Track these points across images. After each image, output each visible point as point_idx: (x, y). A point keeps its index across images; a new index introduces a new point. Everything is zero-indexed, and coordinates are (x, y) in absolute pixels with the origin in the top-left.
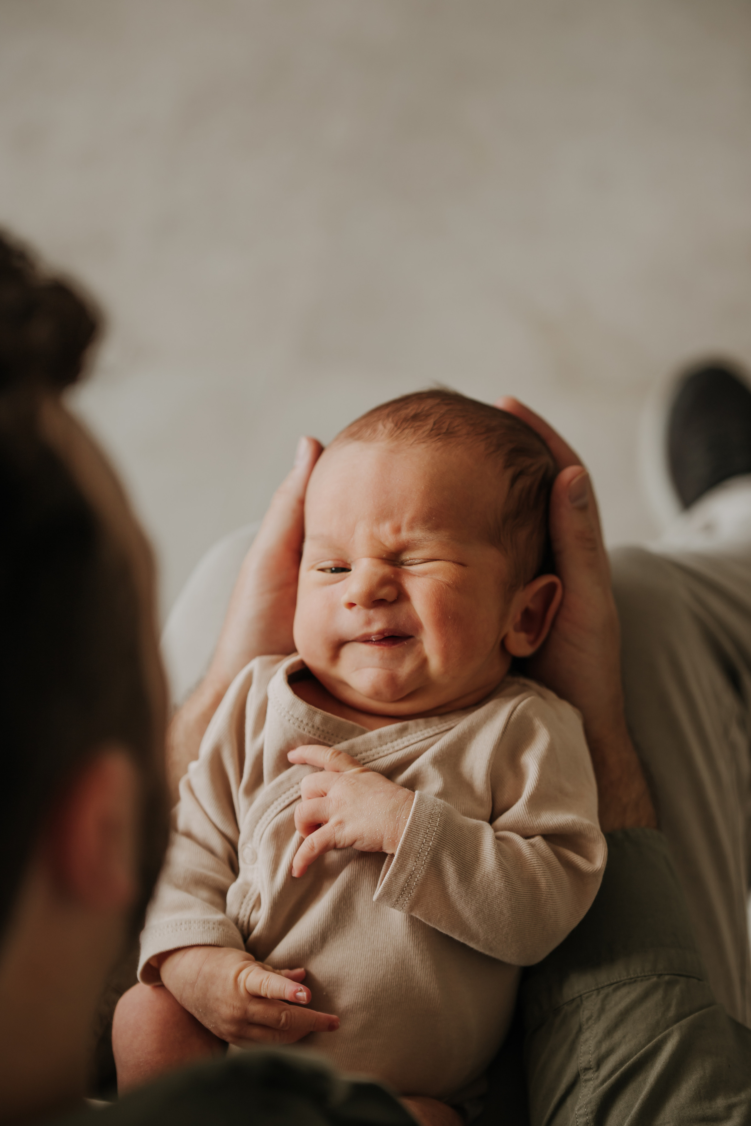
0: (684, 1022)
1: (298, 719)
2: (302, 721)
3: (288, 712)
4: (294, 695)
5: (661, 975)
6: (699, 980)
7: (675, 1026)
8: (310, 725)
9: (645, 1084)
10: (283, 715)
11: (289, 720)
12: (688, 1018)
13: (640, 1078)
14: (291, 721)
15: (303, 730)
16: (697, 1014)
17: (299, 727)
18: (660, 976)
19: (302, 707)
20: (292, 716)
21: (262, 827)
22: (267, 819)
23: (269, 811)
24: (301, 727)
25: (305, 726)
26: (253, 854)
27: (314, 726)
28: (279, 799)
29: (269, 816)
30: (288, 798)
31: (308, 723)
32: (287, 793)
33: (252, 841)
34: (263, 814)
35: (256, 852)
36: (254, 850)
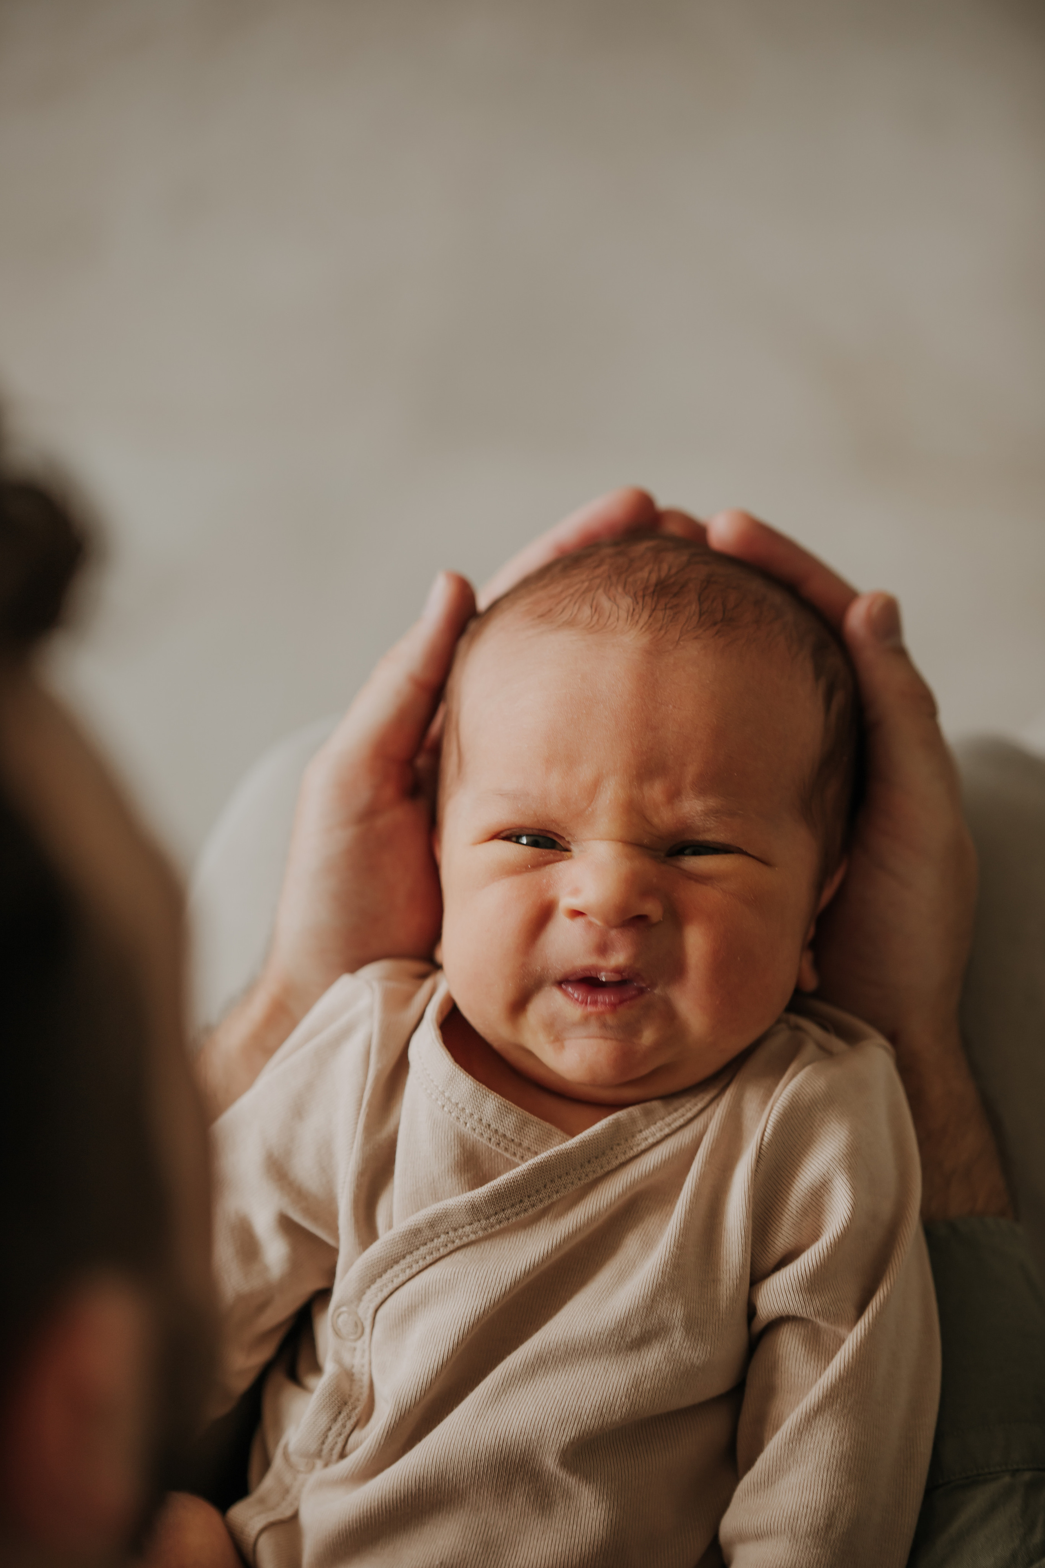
1: (457, 1104)
2: (463, 1109)
3: (443, 1093)
4: (455, 1064)
5: (1018, 1470)
8: (476, 1117)
10: (433, 1097)
11: (443, 1106)
14: (445, 1109)
15: (464, 1125)
17: (458, 1118)
18: (1015, 1472)
19: (465, 1083)
20: (449, 1099)
21: (382, 1291)
22: (392, 1281)
23: (397, 1268)
24: (461, 1119)
25: (467, 1118)
26: (356, 1325)
27: (481, 1120)
28: (415, 1253)
29: (397, 1276)
30: (432, 1253)
31: (473, 1113)
32: (430, 1245)
33: (357, 1306)
34: (385, 1271)
35: (362, 1324)
36: (360, 1319)
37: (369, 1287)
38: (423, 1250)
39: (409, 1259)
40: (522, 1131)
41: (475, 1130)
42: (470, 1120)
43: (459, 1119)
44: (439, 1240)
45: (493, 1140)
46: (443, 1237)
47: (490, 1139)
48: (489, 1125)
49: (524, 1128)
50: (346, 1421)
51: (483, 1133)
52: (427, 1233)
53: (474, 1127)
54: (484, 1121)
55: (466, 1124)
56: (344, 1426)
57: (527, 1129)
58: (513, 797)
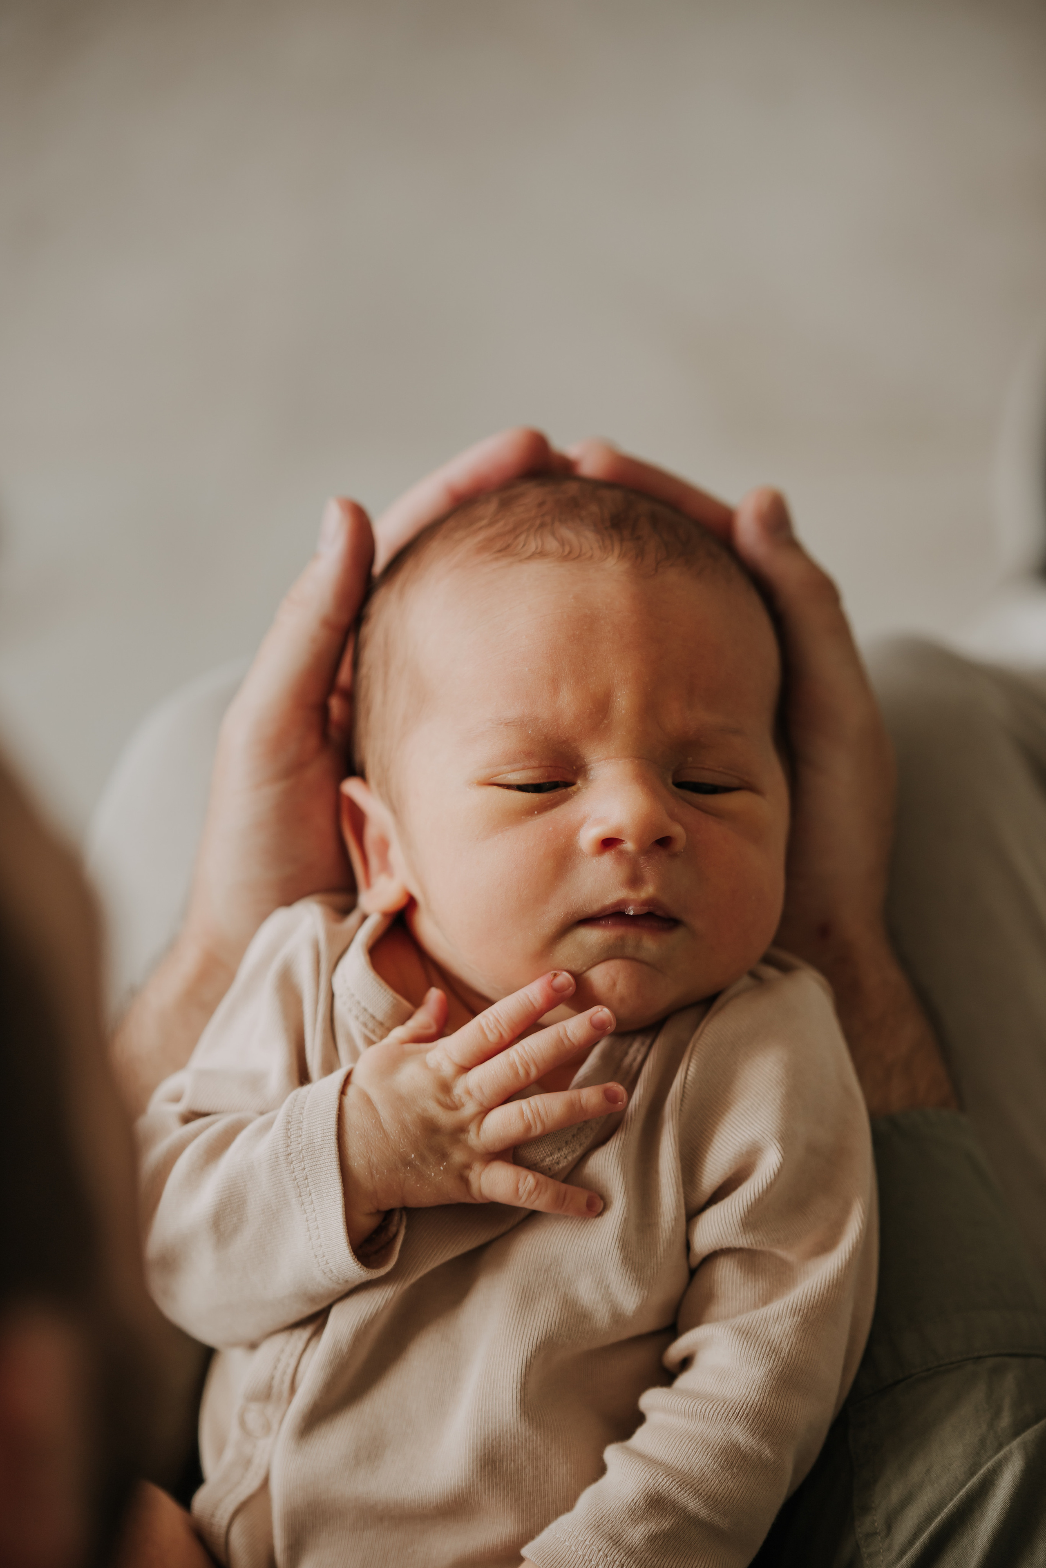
9: (973, 1547)
12: (1036, 1427)
58: (520, 724)
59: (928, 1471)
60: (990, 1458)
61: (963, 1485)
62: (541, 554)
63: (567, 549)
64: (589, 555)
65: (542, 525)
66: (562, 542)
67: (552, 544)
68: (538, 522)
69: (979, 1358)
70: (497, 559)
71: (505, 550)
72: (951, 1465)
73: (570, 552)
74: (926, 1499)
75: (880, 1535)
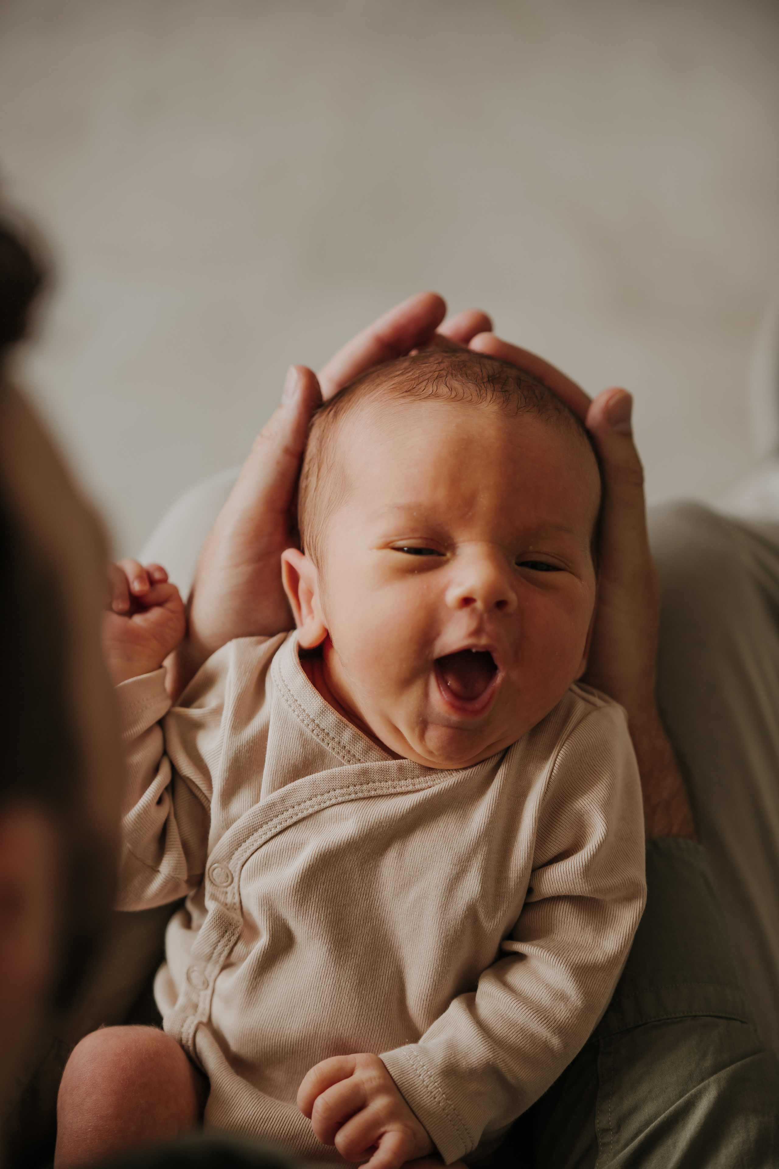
0: (723, 1074)
6: (742, 1022)
7: (712, 1079)
9: (675, 1147)
12: (728, 1069)
13: (670, 1142)
16: (739, 1063)
21: (246, 852)
22: (253, 845)
23: (256, 835)
24: (325, 741)
25: (330, 740)
26: (227, 876)
27: (340, 743)
28: (269, 823)
29: (256, 841)
30: (281, 824)
31: (335, 737)
32: (280, 817)
33: (228, 863)
34: (248, 837)
35: (232, 875)
36: (230, 872)
37: (237, 849)
38: (276, 821)
39: (265, 827)
40: (367, 754)
41: (334, 749)
42: (332, 742)
43: (324, 740)
44: (288, 813)
45: (346, 757)
46: (291, 811)
47: (344, 757)
48: (345, 747)
49: (369, 752)
50: (230, 937)
51: (340, 752)
52: (279, 808)
53: (334, 747)
54: (342, 744)
55: (329, 744)
56: (229, 940)
57: (371, 753)
58: (409, 509)
59: (650, 1091)
60: (694, 1087)
61: (673, 1103)
62: (435, 396)
63: (454, 394)
64: (468, 399)
65: (439, 377)
66: (451, 389)
67: (443, 390)
68: (436, 374)
69: (696, 1016)
70: (404, 397)
71: (409, 392)
72: (667, 1089)
73: (456, 396)
74: (647, 1111)
75: (612, 1131)
